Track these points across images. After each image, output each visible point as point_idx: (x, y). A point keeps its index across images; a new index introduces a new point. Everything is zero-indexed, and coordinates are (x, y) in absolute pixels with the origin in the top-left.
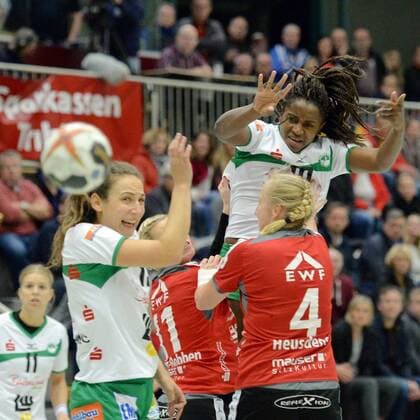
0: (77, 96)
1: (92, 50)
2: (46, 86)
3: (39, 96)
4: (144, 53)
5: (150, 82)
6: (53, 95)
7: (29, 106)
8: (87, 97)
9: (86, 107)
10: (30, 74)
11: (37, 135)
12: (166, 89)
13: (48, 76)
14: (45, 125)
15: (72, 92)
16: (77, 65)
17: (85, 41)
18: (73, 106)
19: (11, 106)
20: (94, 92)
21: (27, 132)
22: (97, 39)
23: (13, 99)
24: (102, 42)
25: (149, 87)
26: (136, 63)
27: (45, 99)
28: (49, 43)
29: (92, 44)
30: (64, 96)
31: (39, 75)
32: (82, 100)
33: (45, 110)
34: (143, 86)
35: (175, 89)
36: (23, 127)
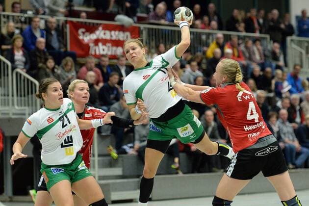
0: (113, 32)
1: (119, 13)
2: (100, 28)
3: (97, 32)
4: (139, 14)
5: (142, 26)
6: (103, 32)
7: (93, 37)
8: (117, 33)
9: (116, 36)
10: (93, 24)
11: (97, 48)
12: (149, 29)
13: (101, 24)
14: (100, 44)
15: (110, 30)
16: (113, 20)
17: (115, 10)
18: (111, 36)
19: (86, 36)
20: (119, 31)
21: (93, 47)
22: (120, 9)
23: (87, 34)
24: (122, 10)
25: (142, 29)
26: (136, 19)
27: (100, 33)
28: (101, 11)
29: (118, 11)
30: (108, 32)
31: (97, 24)
32: (115, 34)
33: (100, 38)
34: (139, 28)
35: (152, 29)
36: (91, 45)
